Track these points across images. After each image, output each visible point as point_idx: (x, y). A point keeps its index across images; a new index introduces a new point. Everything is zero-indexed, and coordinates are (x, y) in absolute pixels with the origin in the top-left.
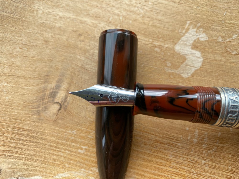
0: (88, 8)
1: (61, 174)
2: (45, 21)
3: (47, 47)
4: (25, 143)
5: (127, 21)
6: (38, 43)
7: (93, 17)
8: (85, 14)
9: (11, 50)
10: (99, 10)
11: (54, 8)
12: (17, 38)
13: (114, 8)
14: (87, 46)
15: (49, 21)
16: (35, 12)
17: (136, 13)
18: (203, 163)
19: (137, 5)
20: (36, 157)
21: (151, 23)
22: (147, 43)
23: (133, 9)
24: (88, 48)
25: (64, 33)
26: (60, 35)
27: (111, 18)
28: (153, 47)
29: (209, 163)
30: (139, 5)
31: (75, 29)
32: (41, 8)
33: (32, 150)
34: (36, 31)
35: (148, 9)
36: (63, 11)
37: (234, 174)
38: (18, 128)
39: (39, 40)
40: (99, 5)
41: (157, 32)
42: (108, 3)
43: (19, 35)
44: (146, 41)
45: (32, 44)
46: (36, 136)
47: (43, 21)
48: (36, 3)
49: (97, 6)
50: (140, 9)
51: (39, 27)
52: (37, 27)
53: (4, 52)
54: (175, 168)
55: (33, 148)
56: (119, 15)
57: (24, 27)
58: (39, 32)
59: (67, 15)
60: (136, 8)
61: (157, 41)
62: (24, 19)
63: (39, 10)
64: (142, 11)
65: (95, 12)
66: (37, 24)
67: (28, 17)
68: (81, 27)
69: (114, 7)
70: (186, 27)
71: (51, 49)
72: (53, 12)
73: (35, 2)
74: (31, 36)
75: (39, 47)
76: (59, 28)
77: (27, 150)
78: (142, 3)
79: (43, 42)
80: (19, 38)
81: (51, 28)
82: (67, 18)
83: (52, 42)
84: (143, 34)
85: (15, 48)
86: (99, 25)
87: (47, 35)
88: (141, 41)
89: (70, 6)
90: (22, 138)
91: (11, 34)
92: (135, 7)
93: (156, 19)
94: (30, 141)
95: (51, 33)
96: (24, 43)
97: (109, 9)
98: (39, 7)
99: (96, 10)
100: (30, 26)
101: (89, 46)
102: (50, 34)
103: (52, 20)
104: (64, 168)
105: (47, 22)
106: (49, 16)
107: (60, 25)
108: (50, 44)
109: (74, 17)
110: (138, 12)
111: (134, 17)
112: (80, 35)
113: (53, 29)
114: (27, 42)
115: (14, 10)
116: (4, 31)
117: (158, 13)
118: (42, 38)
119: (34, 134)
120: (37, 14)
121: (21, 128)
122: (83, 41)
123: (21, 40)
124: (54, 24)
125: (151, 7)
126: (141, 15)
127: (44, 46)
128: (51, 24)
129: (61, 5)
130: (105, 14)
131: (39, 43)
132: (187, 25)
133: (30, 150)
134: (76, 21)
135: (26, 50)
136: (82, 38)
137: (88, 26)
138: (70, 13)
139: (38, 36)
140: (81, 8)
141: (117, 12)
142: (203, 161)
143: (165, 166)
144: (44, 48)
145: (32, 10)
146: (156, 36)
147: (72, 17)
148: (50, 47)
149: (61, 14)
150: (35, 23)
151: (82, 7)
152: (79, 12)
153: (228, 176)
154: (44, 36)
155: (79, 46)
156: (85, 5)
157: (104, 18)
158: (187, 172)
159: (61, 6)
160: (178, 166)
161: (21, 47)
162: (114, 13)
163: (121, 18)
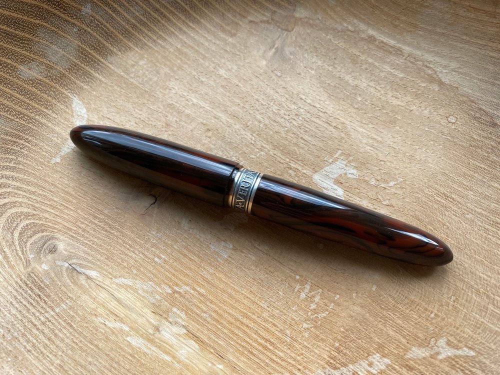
0: (229, 104)
1: (123, 279)
2: (174, 103)
3: (166, 131)
4: (96, 228)
5: (268, 130)
6: (157, 123)
7: (230, 115)
8: (223, 109)
9: (124, 122)
10: (239, 110)
11: (190, 92)
12: (136, 110)
13: (257, 112)
14: (212, 144)
15: (179, 104)
16: (168, 90)
17: (280, 125)
18: (304, 327)
19: (285, 117)
20: (102, 249)
21: (295, 140)
22: (282, 161)
23: (278, 119)
24: (213, 147)
25: (191, 122)
26: (186, 122)
27: (251, 122)
28: (288, 168)
29: (312, 329)
30: (287, 117)
31: (205, 121)
32: (176, 88)
33: (101, 240)
34: (161, 110)
35: (297, 125)
36: (198, 98)
37: (340, 355)
38: (96, 208)
39: (160, 121)
40: (242, 105)
41: (298, 152)
42: (253, 105)
43: (141, 109)
44: (282, 159)
45: (150, 122)
46: (113, 225)
47: (172, 102)
48: (172, 81)
49: (239, 105)
50: (287, 122)
51: (166, 107)
52: (164, 106)
53: (117, 121)
54: (266, 321)
55: (103, 238)
56: (260, 122)
57: (149, 102)
58: (164, 112)
59: (202, 104)
60: (283, 120)
61: (294, 163)
62: (153, 94)
63: (173, 89)
64: (288, 125)
65: (234, 110)
66: (164, 103)
67: (157, 93)
68: (213, 121)
69: (258, 110)
70: (335, 157)
71: (169, 135)
72: (188, 95)
73: (172, 79)
74: (152, 113)
75: (158, 128)
76: (188, 116)
77: (96, 237)
78: (291, 116)
79: (164, 125)
80: (139, 112)
81: (179, 112)
82: (201, 107)
83: (174, 127)
84: (281, 150)
85: (130, 121)
86: (234, 125)
87: (172, 119)
88: (276, 157)
89: (208, 96)
90: (96, 222)
91: (132, 105)
92: (282, 118)
93: (302, 138)
94: (103, 228)
95: (177, 117)
96: (142, 119)
97: (252, 112)
98: (174, 87)
99: (236, 108)
100: (156, 103)
101: (214, 145)
102: (175, 119)
103: (182, 104)
104: (129, 273)
105: (176, 104)
106: (181, 99)
107: (189, 112)
108: (172, 129)
109: (209, 108)
110: (284, 125)
111: (277, 128)
112: (209, 130)
113: (180, 114)
114: (146, 119)
115: (146, 81)
116: (126, 99)
117: (306, 131)
118: (164, 120)
119: (111, 222)
120: (169, 93)
121: (99, 210)
122: (209, 138)
123: (140, 115)
124: (184, 109)
125: (300, 122)
126: (286, 129)
127: (163, 129)
128: (180, 108)
129: (199, 91)
130: (245, 116)
131: (159, 123)
132: (338, 154)
133: (98, 238)
134: (210, 113)
135: (142, 126)
136: (210, 134)
137: (221, 123)
138: (206, 103)
139: (160, 117)
140: (220, 101)
141: (259, 117)
142: (305, 324)
143: (254, 314)
144: (163, 131)
145: (165, 87)
146: (295, 157)
147: (206, 107)
148: (170, 133)
149: (195, 101)
150: (162, 102)
151: (222, 101)
152: (217, 104)
153: (331, 354)
154: (168, 119)
155: (203, 141)
156: (226, 99)
157: (242, 120)
158: (279, 332)
159: (199, 93)
160: (270, 320)
161: (137, 122)
162: (255, 118)
163: (261, 126)
